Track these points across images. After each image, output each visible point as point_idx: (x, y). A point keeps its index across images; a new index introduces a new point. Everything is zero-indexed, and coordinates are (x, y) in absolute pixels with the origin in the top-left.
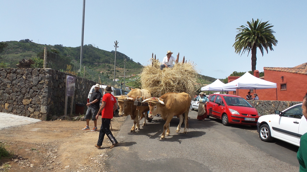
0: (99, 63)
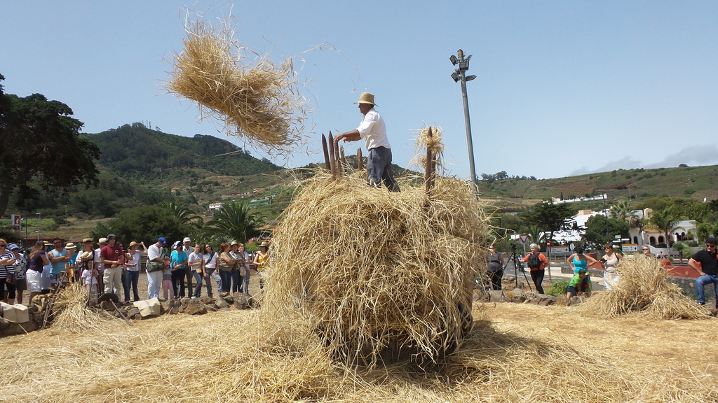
0: (165, 167)
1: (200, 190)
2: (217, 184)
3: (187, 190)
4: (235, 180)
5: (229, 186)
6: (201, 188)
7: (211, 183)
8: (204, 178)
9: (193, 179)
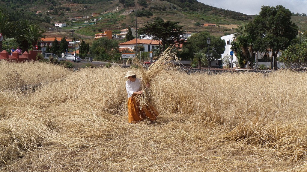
1: (55, 13)
2: (68, 9)
3: (47, 12)
4: (81, 7)
5: (76, 11)
6: (56, 12)
7: (64, 8)
8: (61, 4)
9: (52, 5)
